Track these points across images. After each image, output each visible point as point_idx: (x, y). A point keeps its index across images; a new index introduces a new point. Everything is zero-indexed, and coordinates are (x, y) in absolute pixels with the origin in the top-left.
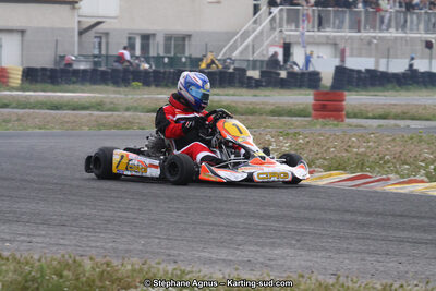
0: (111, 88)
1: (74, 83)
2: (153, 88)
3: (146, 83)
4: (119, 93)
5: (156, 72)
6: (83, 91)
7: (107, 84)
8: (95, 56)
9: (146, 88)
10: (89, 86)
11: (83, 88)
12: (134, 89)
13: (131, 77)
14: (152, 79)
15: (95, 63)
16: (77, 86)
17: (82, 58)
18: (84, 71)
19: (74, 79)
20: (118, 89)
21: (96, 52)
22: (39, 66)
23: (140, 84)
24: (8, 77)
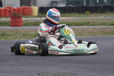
0: (77, 14)
2: (95, 14)
3: (92, 12)
4: (81, 16)
5: (95, 7)
6: (65, 16)
7: (75, 13)
9: (92, 14)
10: (67, 14)
11: (65, 15)
12: (87, 15)
13: (84, 9)
14: (94, 10)
15: (67, 4)
17: (61, 2)
18: (64, 8)
20: (80, 15)
22: (45, 6)
23: (89, 12)
24: (32, 12)
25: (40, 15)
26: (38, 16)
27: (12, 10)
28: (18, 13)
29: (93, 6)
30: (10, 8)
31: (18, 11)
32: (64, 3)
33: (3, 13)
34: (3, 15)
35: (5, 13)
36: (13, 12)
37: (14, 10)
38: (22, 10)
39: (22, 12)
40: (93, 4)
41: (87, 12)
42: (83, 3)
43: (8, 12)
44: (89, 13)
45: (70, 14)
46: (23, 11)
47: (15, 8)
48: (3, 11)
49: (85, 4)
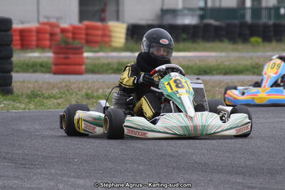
0: (227, 45)
1: (184, 40)
2: (274, 44)
3: (267, 39)
4: (234, 50)
5: (275, 25)
6: (196, 50)
7: (221, 41)
8: (201, 9)
9: (267, 44)
10: (202, 44)
11: (195, 45)
12: (253, 45)
13: (247, 32)
14: (272, 33)
15: (202, 17)
16: (188, 44)
17: (186, 12)
18: (195, 27)
19: (184, 36)
20: (235, 46)
21: (202, 4)
22: (143, 22)
23: (259, 40)
24: (110, 36)
25: (132, 44)
26: (126, 49)
27: (58, 30)
28: (74, 38)
29: (271, 22)
30: (52, 25)
31: (74, 33)
32: (193, 15)
33: (34, 38)
34: (34, 43)
35: (38, 40)
36: (59, 36)
37: (63, 31)
38: (84, 32)
39: (83, 36)
40: (270, 18)
41: (253, 39)
42: (243, 16)
43: (48, 36)
44: (258, 42)
45: (208, 45)
46: (87, 34)
47: (64, 25)
48: (34, 34)
49: (248, 18)
